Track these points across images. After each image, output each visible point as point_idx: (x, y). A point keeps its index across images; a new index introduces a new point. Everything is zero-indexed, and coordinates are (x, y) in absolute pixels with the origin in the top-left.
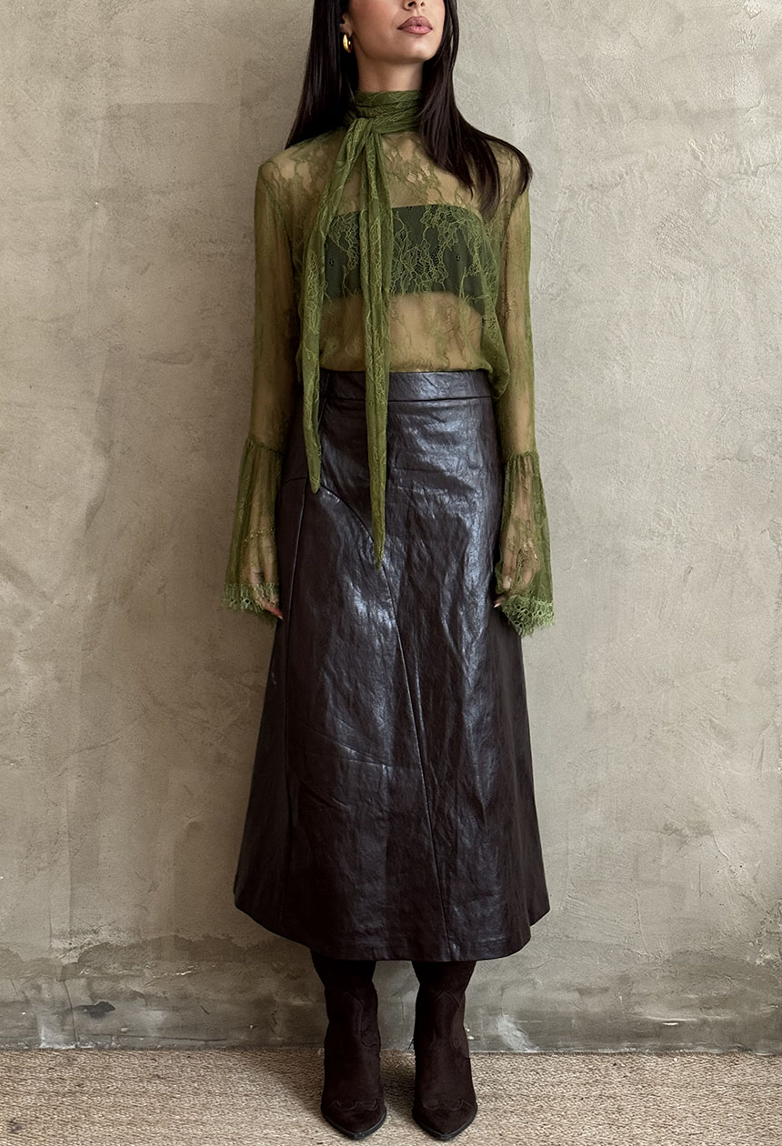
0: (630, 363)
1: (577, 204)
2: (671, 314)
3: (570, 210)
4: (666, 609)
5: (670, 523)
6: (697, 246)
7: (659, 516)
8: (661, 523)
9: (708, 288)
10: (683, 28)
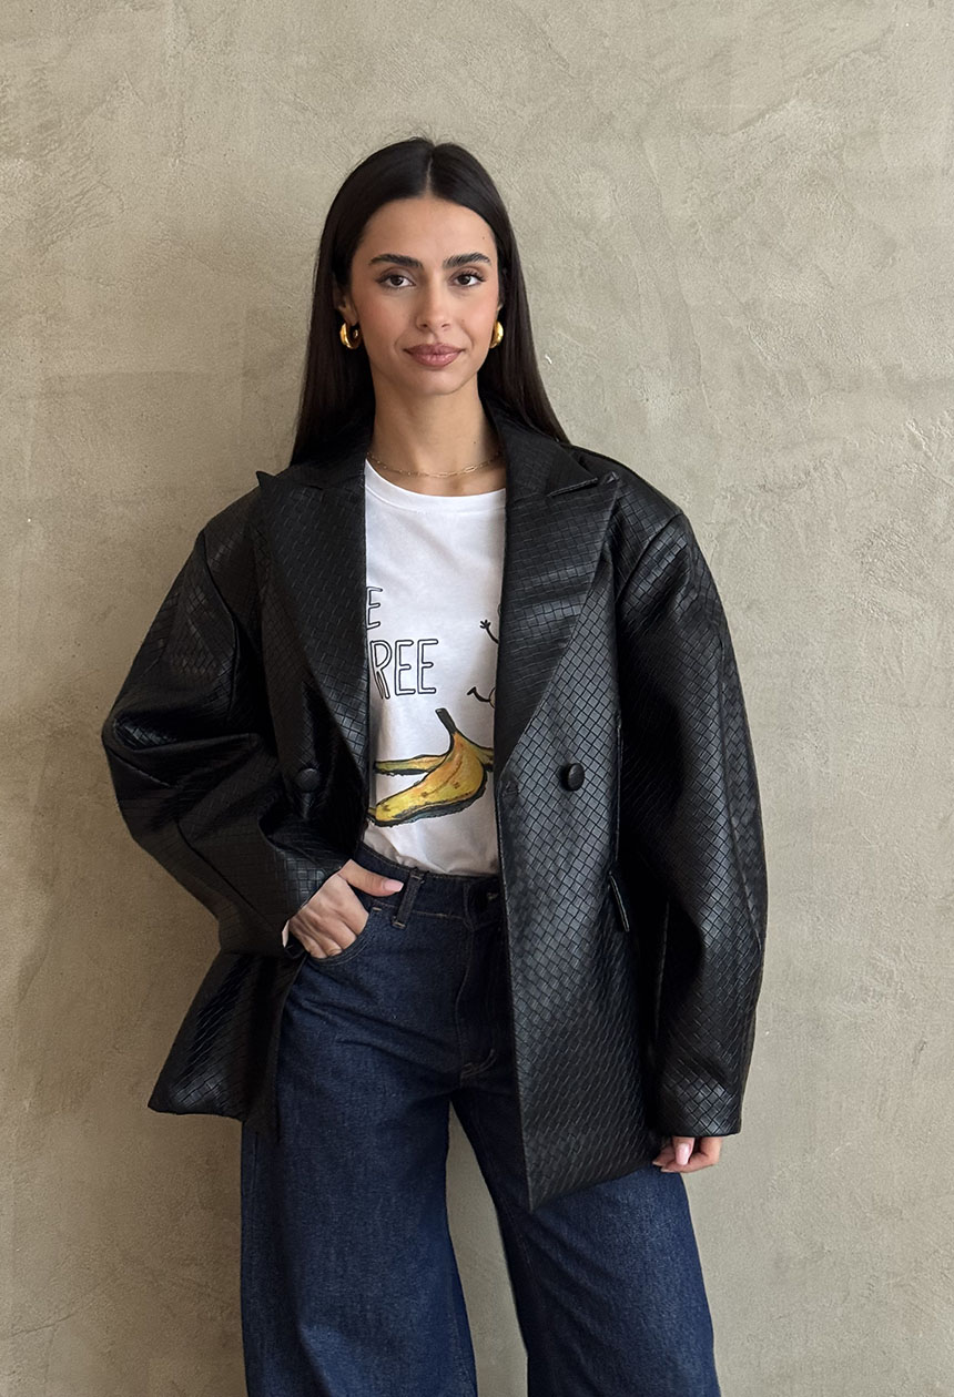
0: (826, 743)
1: (744, 512)
2: (885, 671)
3: (732, 522)
4: (889, 1103)
5: (891, 978)
6: (920, 572)
7: (874, 966)
8: (877, 976)
9: (939, 634)
10: (894, 259)
